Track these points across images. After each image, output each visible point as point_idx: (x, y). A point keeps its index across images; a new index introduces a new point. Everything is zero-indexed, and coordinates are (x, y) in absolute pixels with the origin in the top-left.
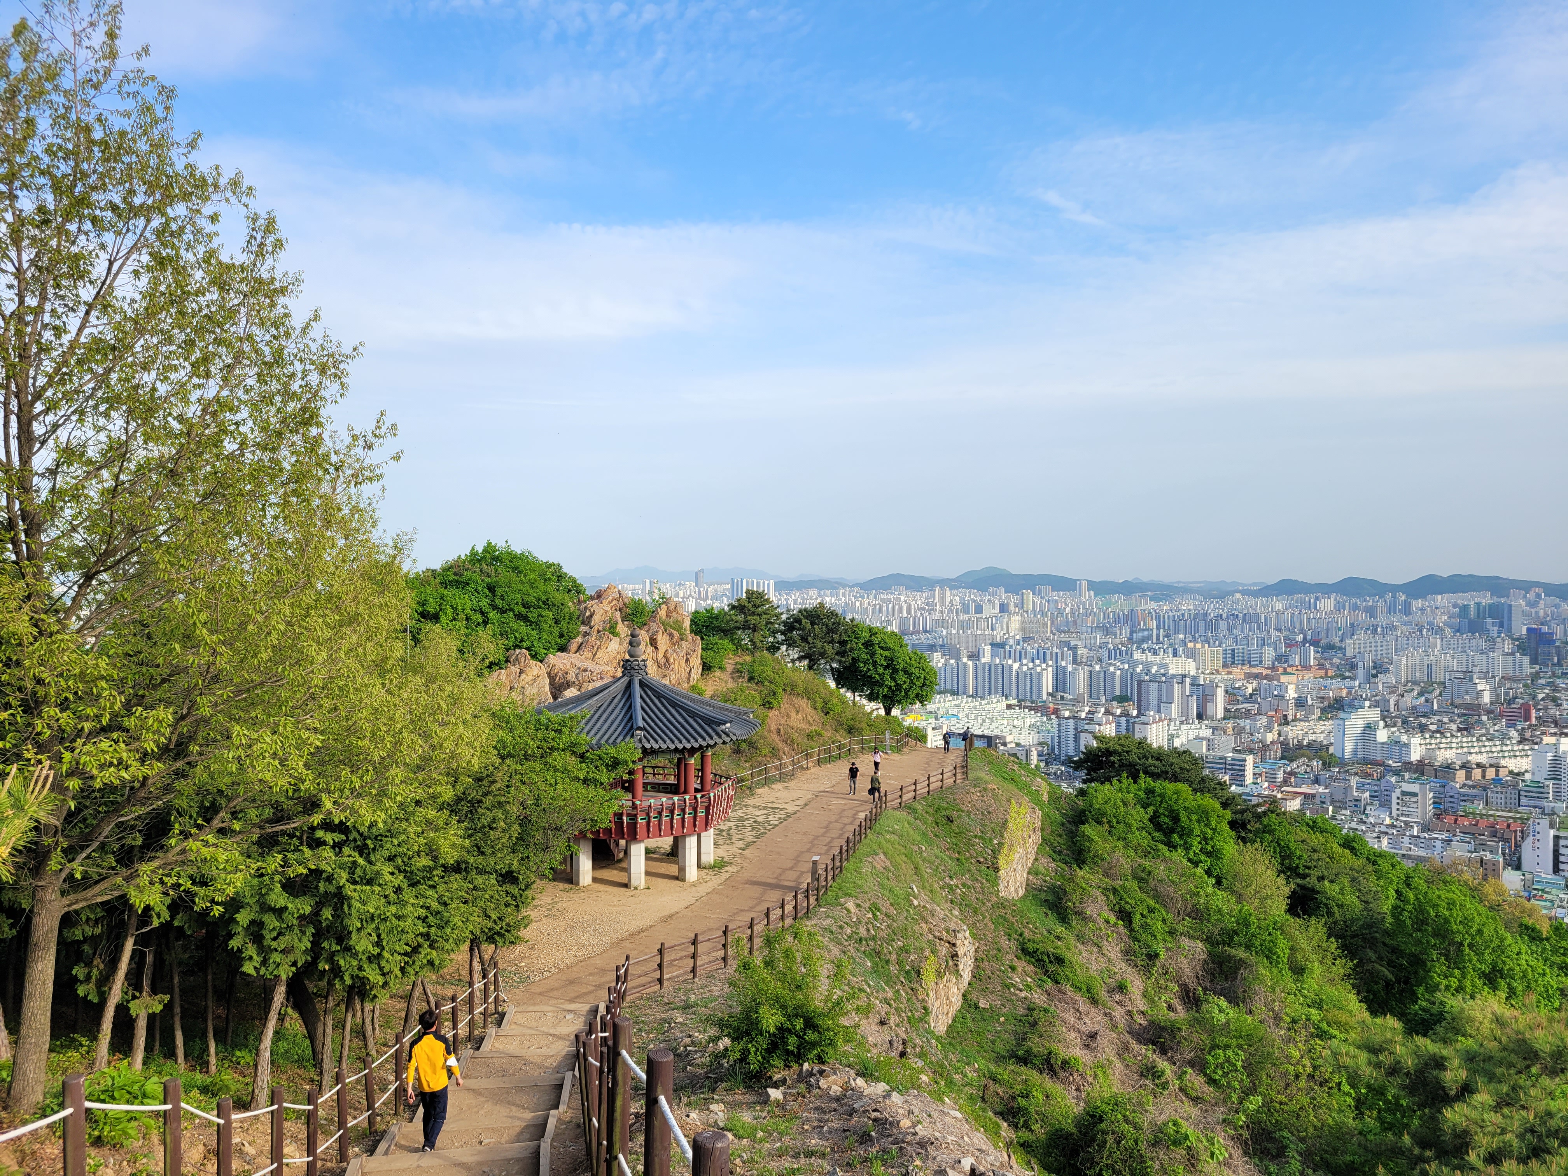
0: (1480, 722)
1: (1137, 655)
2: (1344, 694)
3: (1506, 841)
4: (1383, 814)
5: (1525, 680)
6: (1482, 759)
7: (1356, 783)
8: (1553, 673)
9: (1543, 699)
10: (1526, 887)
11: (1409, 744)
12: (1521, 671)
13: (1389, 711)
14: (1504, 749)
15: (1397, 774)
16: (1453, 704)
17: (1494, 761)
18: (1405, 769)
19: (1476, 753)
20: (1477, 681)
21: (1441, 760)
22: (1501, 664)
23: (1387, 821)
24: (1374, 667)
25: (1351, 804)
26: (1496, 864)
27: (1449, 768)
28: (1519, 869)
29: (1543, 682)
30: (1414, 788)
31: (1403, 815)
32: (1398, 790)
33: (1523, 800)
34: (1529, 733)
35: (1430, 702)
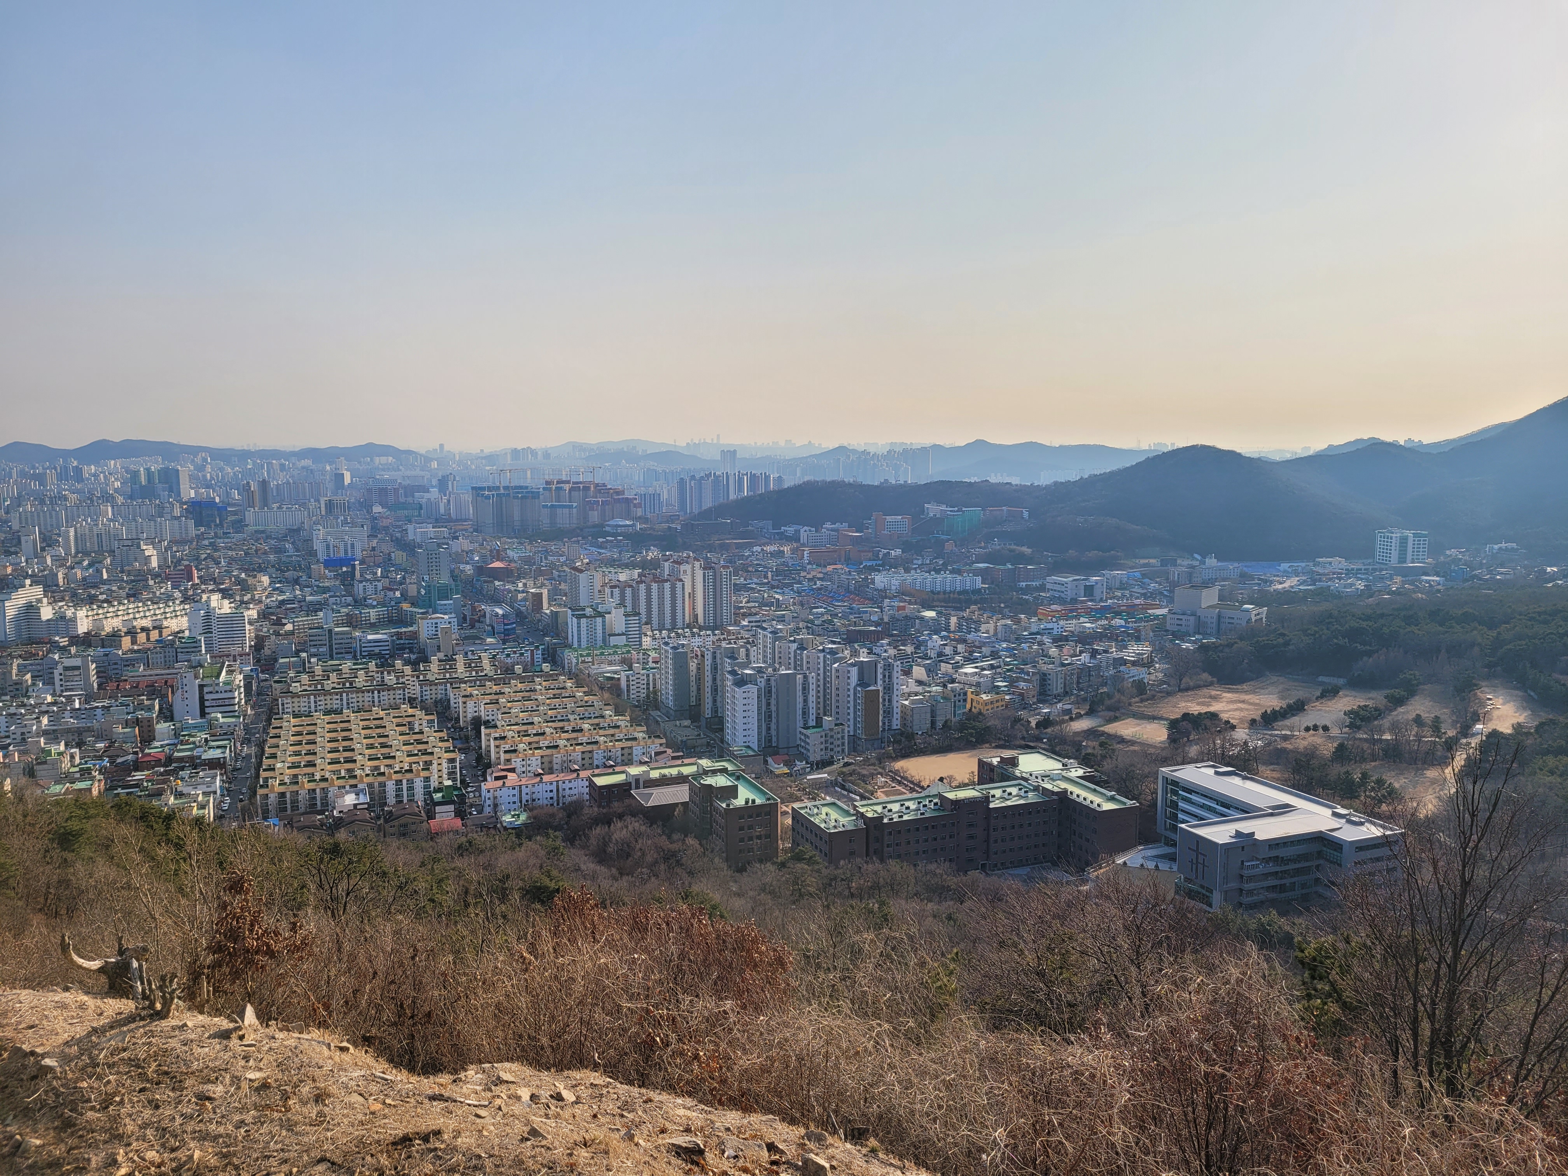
0: (147, 587)
2: (8, 570)
3: (163, 697)
4: (46, 693)
5: (191, 543)
6: (147, 623)
7: (18, 665)
8: (215, 533)
9: (205, 559)
10: (176, 735)
11: (75, 618)
12: (187, 534)
13: (57, 585)
14: (167, 610)
15: (63, 650)
16: (122, 572)
17: (158, 623)
18: (71, 644)
19: (141, 618)
20: (144, 547)
21: (108, 629)
22: (168, 528)
23: (49, 699)
24: (44, 539)
25: (11, 688)
26: (150, 720)
27: (115, 636)
28: (172, 720)
29: (206, 542)
30: (77, 662)
31: (66, 690)
32: (60, 667)
33: (180, 656)
34: (191, 593)
35: (99, 571)
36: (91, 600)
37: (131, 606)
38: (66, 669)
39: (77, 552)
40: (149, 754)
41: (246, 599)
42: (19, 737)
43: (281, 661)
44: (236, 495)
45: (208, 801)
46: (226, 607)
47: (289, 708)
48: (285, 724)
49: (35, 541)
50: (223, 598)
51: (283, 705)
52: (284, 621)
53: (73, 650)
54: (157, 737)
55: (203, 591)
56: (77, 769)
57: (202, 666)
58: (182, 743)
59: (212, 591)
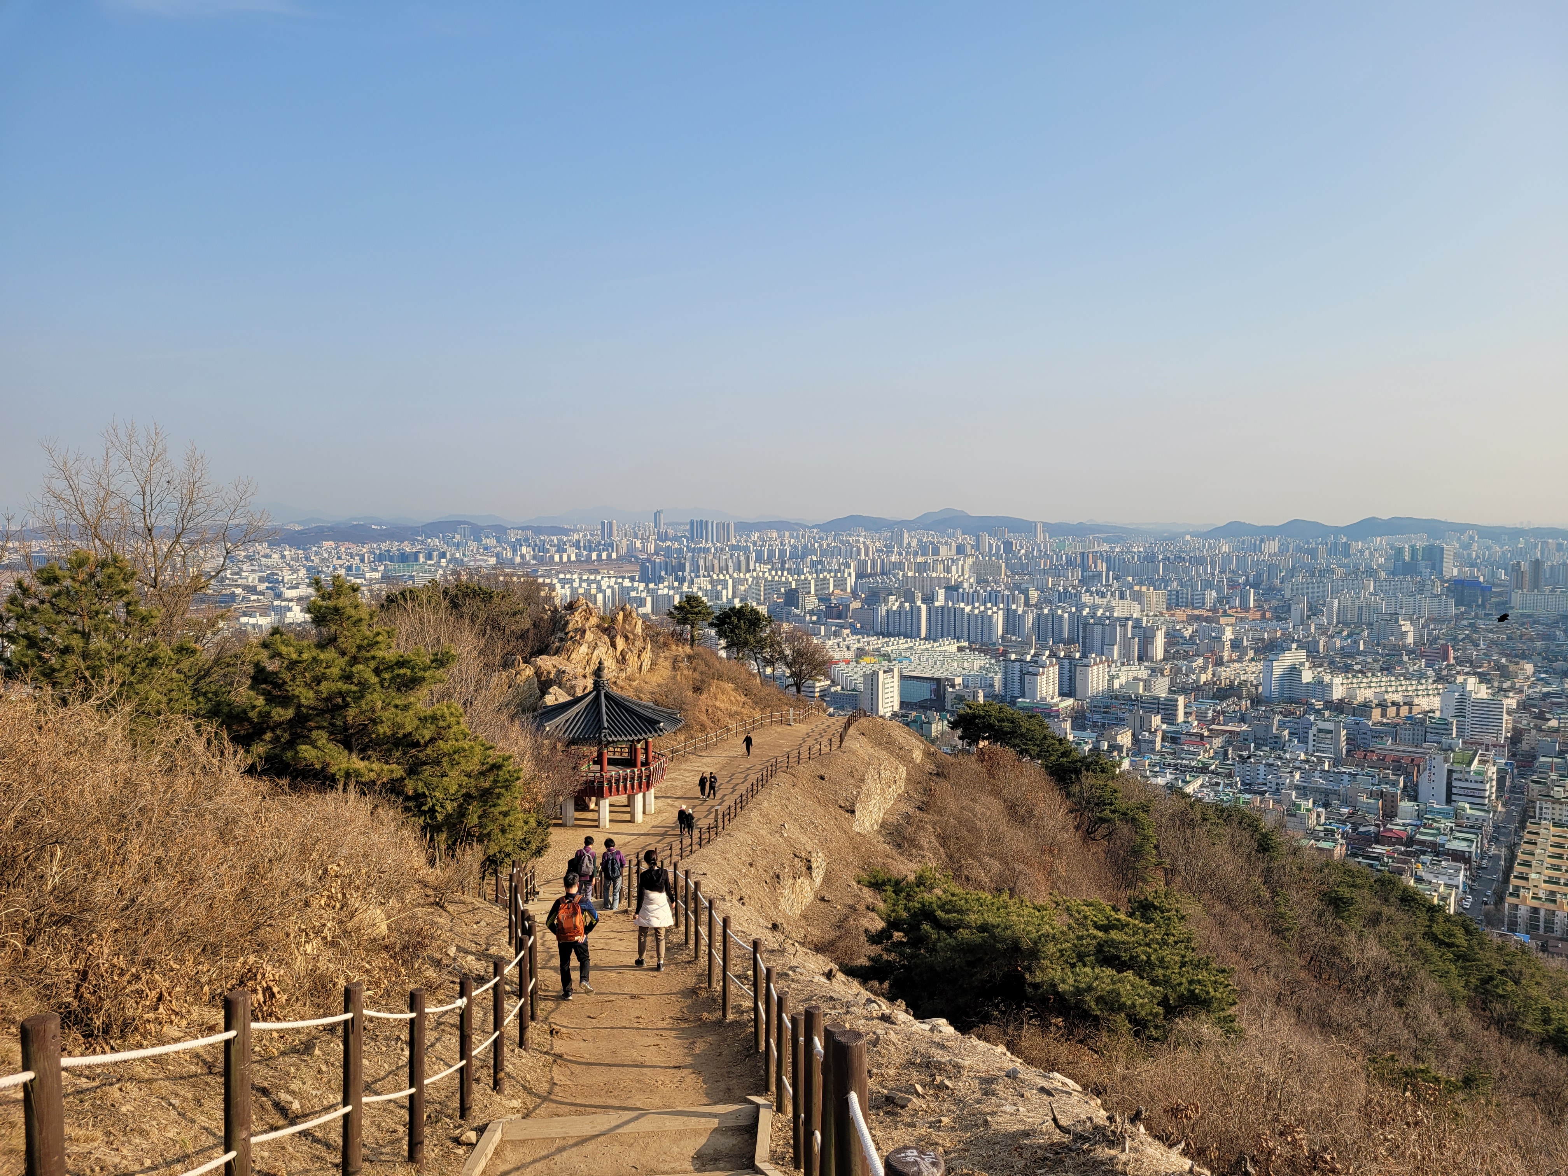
0: (1400, 662)
1: (1086, 598)
2: (1279, 634)
3: (1408, 775)
4: (1300, 749)
5: (1449, 621)
6: (1398, 698)
7: (1279, 721)
8: (1476, 614)
9: (1463, 639)
10: (1419, 817)
11: (1332, 684)
12: (1446, 613)
13: (1318, 652)
14: (1419, 687)
15: (1318, 712)
16: (1378, 645)
17: (1409, 699)
18: (1326, 708)
19: (1393, 692)
20: (1402, 623)
21: (1360, 699)
22: (1428, 606)
23: (1302, 756)
24: (1310, 609)
25: (1271, 741)
26: (1394, 796)
27: (1366, 706)
28: (1416, 800)
29: (1465, 622)
30: (1330, 726)
31: (1318, 751)
32: (1314, 728)
33: (1429, 736)
34: (1445, 673)
35: (1357, 643)
36: (1347, 669)
37: (1384, 679)
38: (1320, 731)
39: (1338, 623)
40: (1391, 830)
41: (1505, 686)
42: (1274, 787)
43: (1542, 759)
44: (1502, 575)
45: (1450, 895)
46: (1482, 692)
47: (1548, 813)
48: (1543, 831)
49: (1302, 609)
50: (1481, 682)
51: (1541, 808)
52: (1548, 716)
53: (1327, 714)
54: (1399, 815)
55: (1458, 673)
56: (1322, 828)
57: (1453, 751)
58: (1425, 826)
59: (1468, 673)
